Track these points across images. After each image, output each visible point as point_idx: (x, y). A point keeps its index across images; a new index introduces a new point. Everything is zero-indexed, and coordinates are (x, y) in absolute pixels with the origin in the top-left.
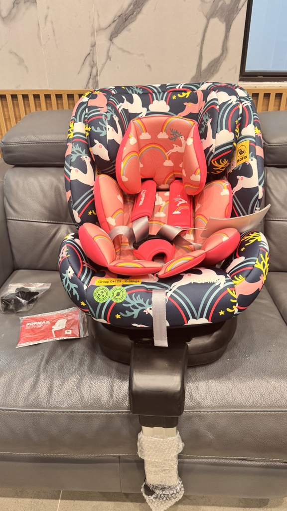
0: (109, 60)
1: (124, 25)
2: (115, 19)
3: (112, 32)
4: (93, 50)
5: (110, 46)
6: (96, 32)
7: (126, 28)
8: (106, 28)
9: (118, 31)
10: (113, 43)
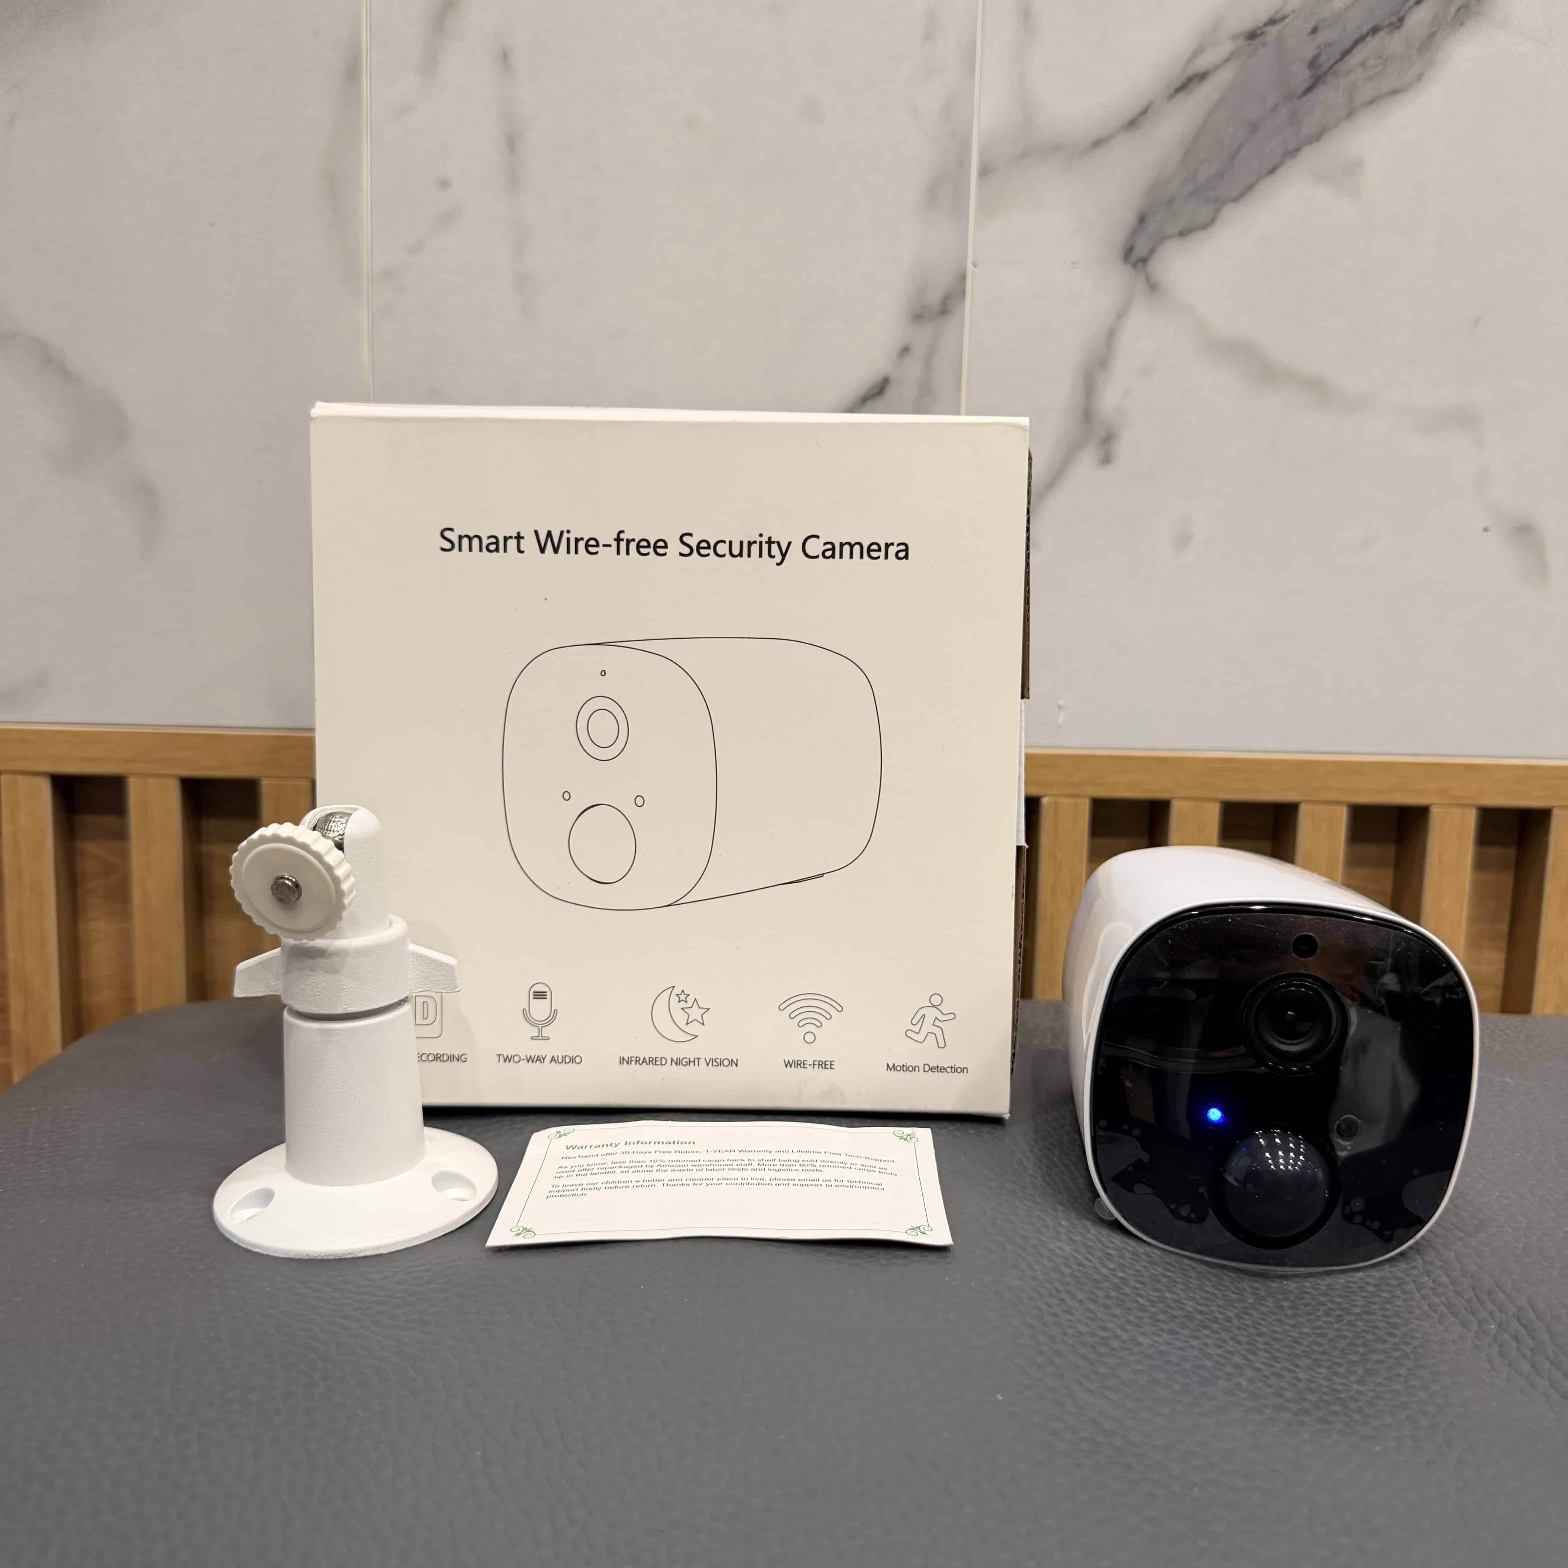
0: (1087, 461)
1: (1294, 118)
2: (1203, 63)
3: (1155, 186)
4: (931, 351)
5: (1121, 315)
6: (985, 171)
7: (1310, 156)
8: (1098, 143)
9: (1220, 175)
10: (1153, 287)
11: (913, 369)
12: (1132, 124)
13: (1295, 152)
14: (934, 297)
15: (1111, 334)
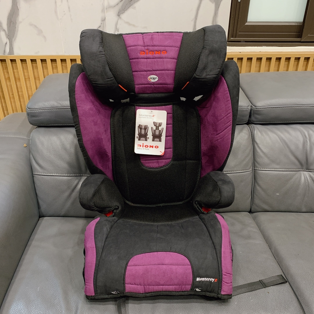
0: (117, 31)
1: (130, 4)
3: (120, 9)
4: (103, 23)
5: (118, 20)
6: (106, 9)
7: (132, 7)
8: (115, 6)
9: (125, 8)
10: (120, 18)
11: (102, 25)
12: (117, 4)
13: (130, 6)
14: (103, 19)
15: (117, 22)
